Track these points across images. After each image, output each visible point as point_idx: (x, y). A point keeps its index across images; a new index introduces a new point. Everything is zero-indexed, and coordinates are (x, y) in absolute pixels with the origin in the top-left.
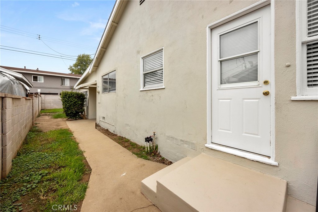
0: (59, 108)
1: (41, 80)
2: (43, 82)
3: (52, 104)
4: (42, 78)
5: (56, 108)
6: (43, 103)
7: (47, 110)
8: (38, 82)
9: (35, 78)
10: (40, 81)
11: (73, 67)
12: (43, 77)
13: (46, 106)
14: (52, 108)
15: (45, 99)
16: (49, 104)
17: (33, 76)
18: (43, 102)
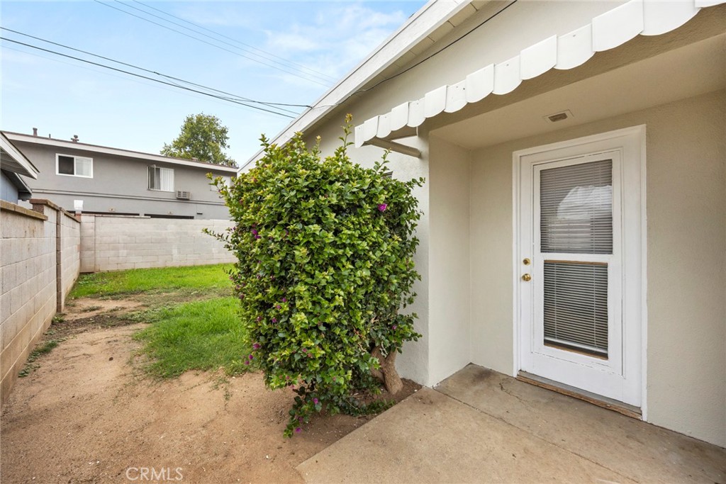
0: (148, 266)
1: (85, 169)
2: (92, 177)
3: (121, 251)
4: (89, 163)
5: (137, 267)
6: (89, 249)
7: (103, 275)
8: (75, 175)
9: (67, 165)
10: (82, 174)
11: (173, 150)
12: (92, 159)
13: (98, 259)
14: (121, 268)
15: (97, 230)
16: (112, 253)
17: (60, 157)
18: (89, 243)
